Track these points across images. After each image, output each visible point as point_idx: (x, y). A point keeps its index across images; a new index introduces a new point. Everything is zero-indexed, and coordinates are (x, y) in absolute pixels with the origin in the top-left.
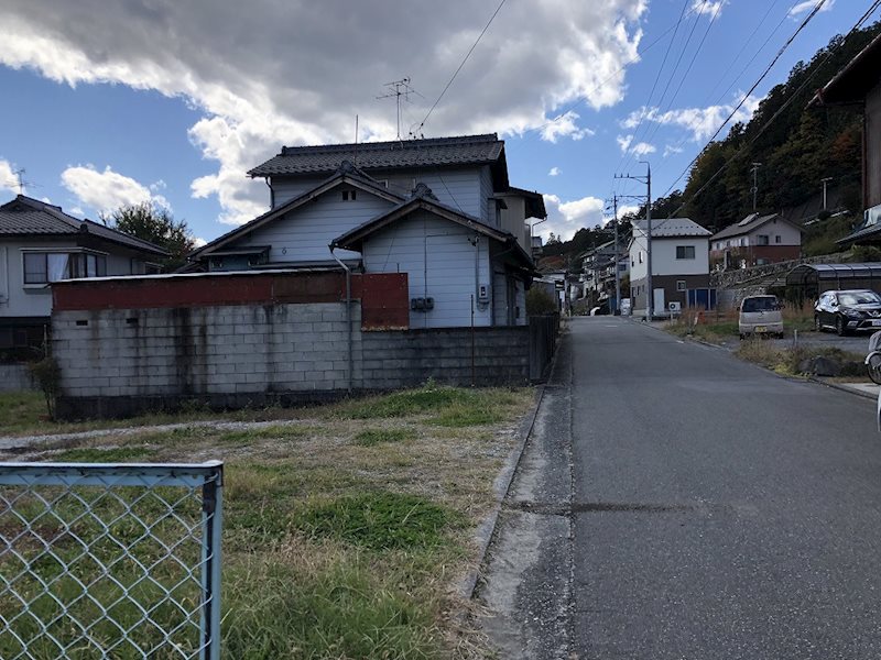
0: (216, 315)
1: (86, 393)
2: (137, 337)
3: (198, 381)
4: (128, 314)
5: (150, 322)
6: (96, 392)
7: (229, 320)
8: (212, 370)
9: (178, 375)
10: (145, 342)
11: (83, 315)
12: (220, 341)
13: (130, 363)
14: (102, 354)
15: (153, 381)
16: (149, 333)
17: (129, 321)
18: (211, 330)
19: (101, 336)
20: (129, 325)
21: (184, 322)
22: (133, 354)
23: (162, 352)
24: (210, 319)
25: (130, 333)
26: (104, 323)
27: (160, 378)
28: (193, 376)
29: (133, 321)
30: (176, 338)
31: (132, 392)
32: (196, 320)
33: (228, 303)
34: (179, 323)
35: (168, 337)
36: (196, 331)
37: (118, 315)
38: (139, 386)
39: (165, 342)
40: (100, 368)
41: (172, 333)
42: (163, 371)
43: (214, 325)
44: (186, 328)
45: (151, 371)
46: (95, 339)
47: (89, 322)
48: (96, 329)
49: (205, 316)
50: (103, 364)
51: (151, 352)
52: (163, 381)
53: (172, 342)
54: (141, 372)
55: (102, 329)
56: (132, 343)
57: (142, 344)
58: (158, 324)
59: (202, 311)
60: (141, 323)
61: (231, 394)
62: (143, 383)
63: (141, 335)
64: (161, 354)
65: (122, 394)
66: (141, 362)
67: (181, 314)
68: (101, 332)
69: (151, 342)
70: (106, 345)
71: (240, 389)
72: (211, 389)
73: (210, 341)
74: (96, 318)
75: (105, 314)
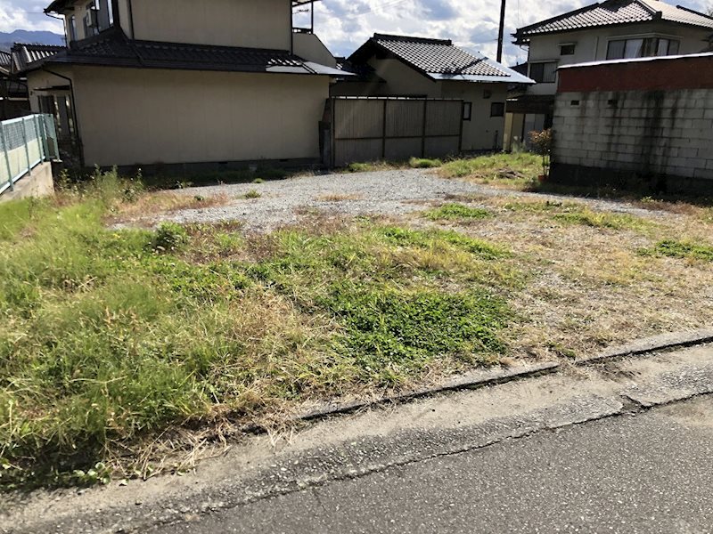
0: (689, 98)
1: (570, 161)
2: (614, 117)
3: (659, 161)
4: (610, 95)
5: (628, 104)
6: (576, 162)
7: (701, 104)
8: (674, 152)
9: (642, 154)
10: (620, 122)
11: (576, 96)
12: (688, 124)
13: (606, 140)
14: (586, 130)
15: (621, 158)
16: (625, 113)
17: (610, 102)
18: (680, 114)
19: (587, 114)
20: (609, 106)
21: (657, 104)
22: (609, 133)
23: (633, 132)
24: (682, 102)
25: (609, 113)
26: (591, 103)
27: (627, 155)
28: (655, 156)
29: (613, 103)
30: (647, 119)
31: (603, 164)
32: (668, 103)
33: (703, 86)
34: (653, 104)
35: (640, 118)
36: (666, 114)
37: (602, 96)
38: (609, 161)
39: (636, 123)
40: (582, 142)
41: (644, 116)
42: (630, 149)
43: (685, 108)
44: (659, 110)
45: (621, 149)
46: (582, 117)
47: (580, 103)
48: (584, 109)
49: (677, 99)
50: (585, 139)
51: (624, 131)
52: (629, 159)
53: (642, 123)
54: (613, 149)
55: (589, 108)
56: (609, 122)
57: (617, 124)
58: (633, 107)
59: (676, 94)
60: (619, 105)
61: (688, 178)
62: (612, 158)
63: (618, 115)
64: (631, 133)
65: (596, 165)
66: (614, 140)
67: (656, 96)
68: (587, 111)
69: (625, 122)
70: (589, 123)
71: (698, 174)
72: (669, 171)
73: (678, 124)
74: (585, 99)
75: (592, 96)
